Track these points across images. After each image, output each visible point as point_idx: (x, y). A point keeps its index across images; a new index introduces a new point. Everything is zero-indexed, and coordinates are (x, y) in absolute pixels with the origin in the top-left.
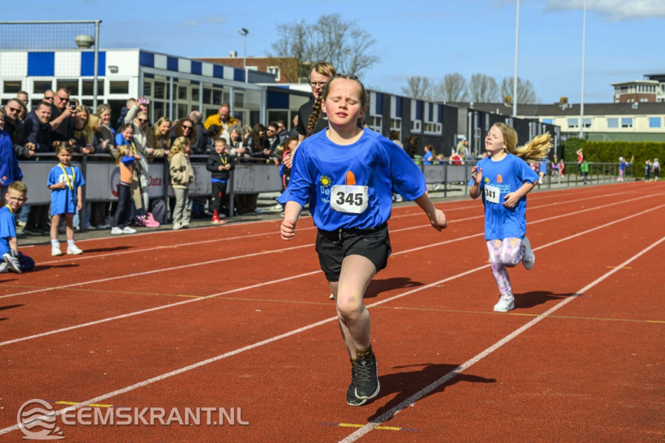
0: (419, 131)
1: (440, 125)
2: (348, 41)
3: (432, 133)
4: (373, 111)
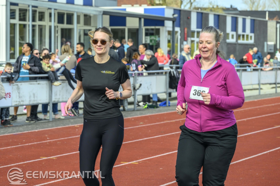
0: (233, 41)
1: (253, 35)
3: (245, 42)
4: (194, 26)
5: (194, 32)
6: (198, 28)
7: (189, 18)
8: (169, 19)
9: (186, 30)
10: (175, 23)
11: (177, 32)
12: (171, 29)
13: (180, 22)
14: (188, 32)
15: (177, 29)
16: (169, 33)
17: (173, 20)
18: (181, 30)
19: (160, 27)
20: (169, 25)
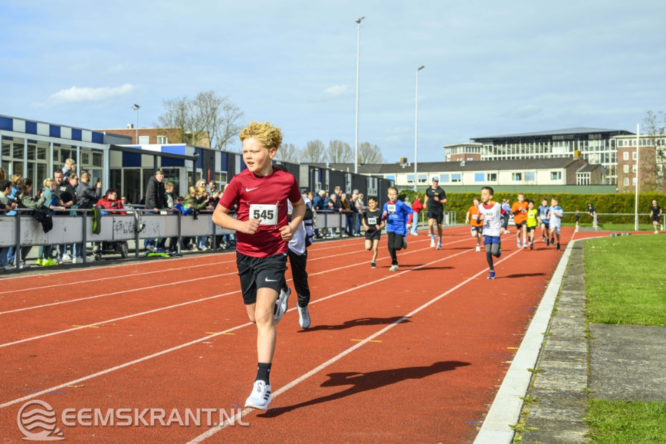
2: (221, 114)
4: (218, 168)
5: (218, 174)
6: (222, 170)
7: (213, 158)
8: (189, 158)
9: (209, 171)
10: (196, 162)
11: (199, 174)
12: (192, 170)
13: (202, 162)
14: (211, 174)
15: (199, 170)
16: (190, 174)
17: (194, 160)
18: (203, 171)
19: (180, 168)
20: (189, 164)
